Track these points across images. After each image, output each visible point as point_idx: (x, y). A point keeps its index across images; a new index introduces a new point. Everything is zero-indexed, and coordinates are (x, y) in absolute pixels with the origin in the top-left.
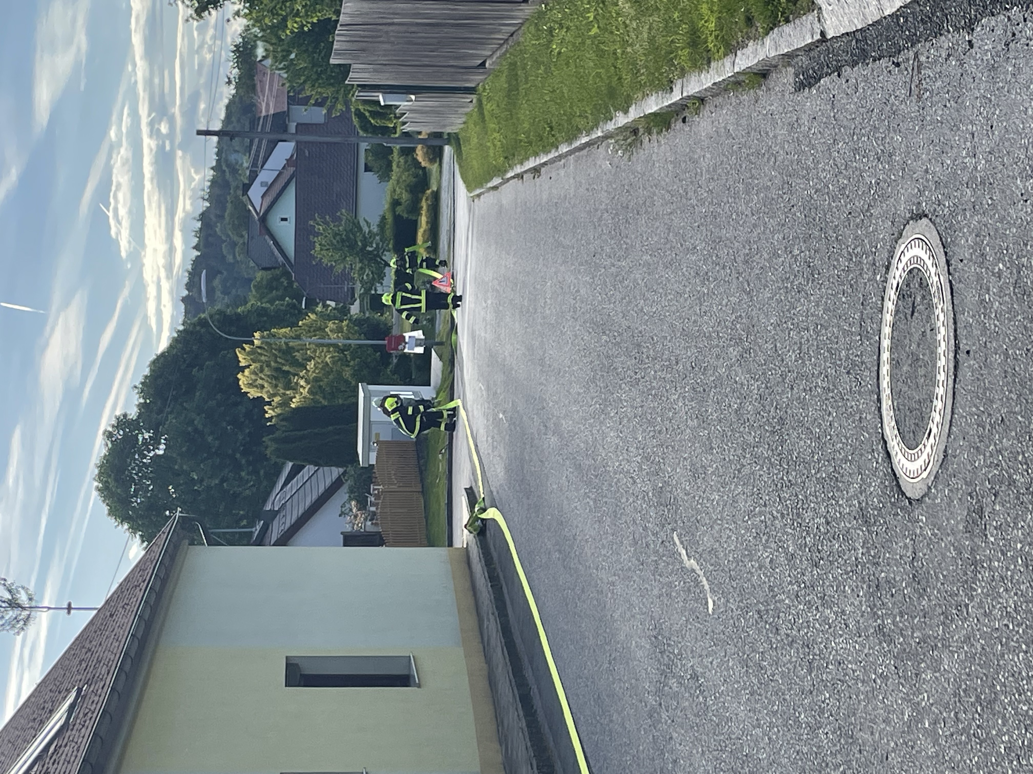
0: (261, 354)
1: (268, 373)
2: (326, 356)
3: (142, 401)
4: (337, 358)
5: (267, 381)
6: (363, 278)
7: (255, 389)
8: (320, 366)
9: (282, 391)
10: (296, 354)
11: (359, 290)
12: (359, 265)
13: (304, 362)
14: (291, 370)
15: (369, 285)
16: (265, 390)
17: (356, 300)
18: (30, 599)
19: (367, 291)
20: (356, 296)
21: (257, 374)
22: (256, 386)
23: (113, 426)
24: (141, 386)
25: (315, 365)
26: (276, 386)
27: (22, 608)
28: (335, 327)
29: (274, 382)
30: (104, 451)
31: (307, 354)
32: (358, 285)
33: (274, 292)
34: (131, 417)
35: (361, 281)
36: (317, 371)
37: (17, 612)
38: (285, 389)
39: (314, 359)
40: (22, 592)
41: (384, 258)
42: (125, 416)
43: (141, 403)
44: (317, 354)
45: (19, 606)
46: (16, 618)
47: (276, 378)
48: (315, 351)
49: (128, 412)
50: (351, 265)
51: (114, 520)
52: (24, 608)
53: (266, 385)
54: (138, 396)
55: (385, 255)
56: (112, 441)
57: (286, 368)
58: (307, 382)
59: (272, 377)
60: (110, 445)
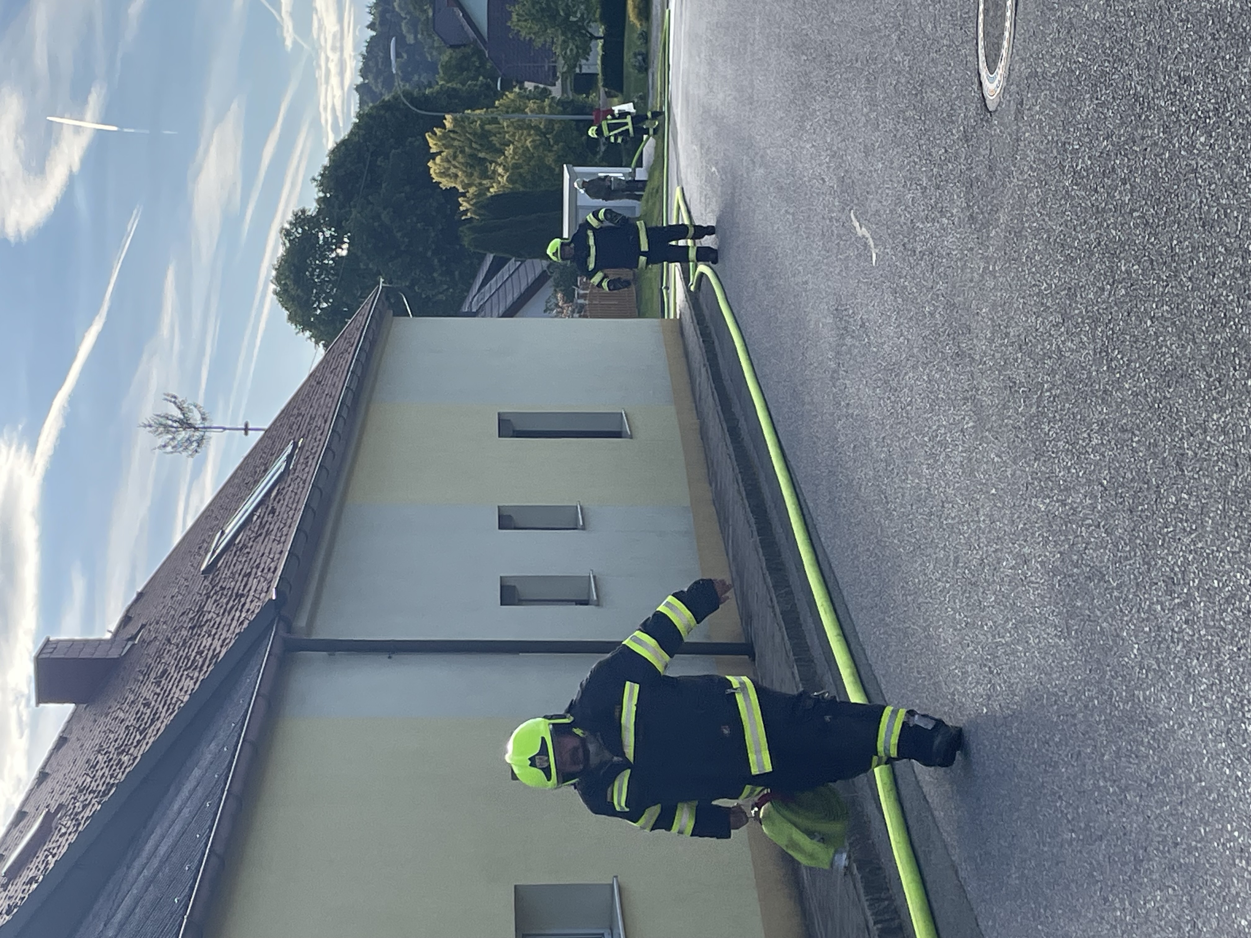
0: (454, 139)
1: (462, 160)
2: (526, 140)
3: (321, 195)
4: (538, 142)
5: (461, 170)
6: (566, 53)
7: (448, 179)
8: (520, 151)
9: (477, 181)
10: (493, 138)
11: (562, 67)
12: (561, 38)
13: (502, 147)
14: (488, 157)
15: (573, 63)
16: (459, 180)
17: (557, 79)
18: (204, 419)
19: (572, 68)
20: (558, 74)
21: (449, 161)
22: (449, 175)
23: (291, 223)
24: (320, 178)
25: (514, 151)
26: (472, 175)
27: (195, 428)
28: (536, 106)
29: (469, 171)
30: (281, 251)
31: (504, 138)
32: (561, 61)
33: (465, 73)
34: (310, 213)
35: (564, 58)
36: (516, 157)
37: (190, 432)
38: (481, 178)
39: (513, 143)
40: (195, 410)
41: (590, 30)
42: (303, 212)
43: (320, 198)
44: (517, 138)
45: (191, 426)
46: (188, 439)
47: (472, 166)
48: (514, 135)
49: (307, 208)
50: (553, 38)
51: (294, 327)
52: (196, 429)
53: (460, 174)
54: (317, 189)
55: (591, 27)
56: (290, 241)
57: (482, 155)
58: (506, 169)
59: (466, 164)
60: (288, 245)
